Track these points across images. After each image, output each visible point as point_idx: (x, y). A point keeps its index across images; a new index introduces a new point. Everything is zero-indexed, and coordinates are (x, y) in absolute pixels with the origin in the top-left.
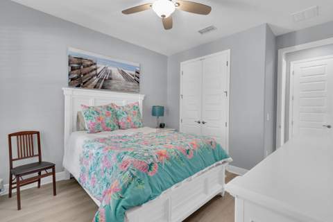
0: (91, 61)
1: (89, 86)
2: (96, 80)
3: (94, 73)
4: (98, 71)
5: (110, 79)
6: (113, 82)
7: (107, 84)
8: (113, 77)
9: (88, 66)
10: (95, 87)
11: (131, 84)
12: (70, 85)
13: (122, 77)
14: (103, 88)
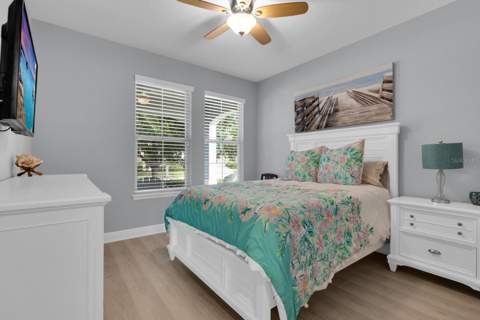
0: (313, 97)
1: (313, 127)
2: (318, 118)
3: (316, 110)
4: (321, 106)
5: (336, 111)
6: (340, 114)
7: (332, 119)
8: (340, 107)
9: (311, 104)
10: (319, 128)
11: (374, 107)
12: (297, 131)
13: (354, 102)
14: (328, 126)
